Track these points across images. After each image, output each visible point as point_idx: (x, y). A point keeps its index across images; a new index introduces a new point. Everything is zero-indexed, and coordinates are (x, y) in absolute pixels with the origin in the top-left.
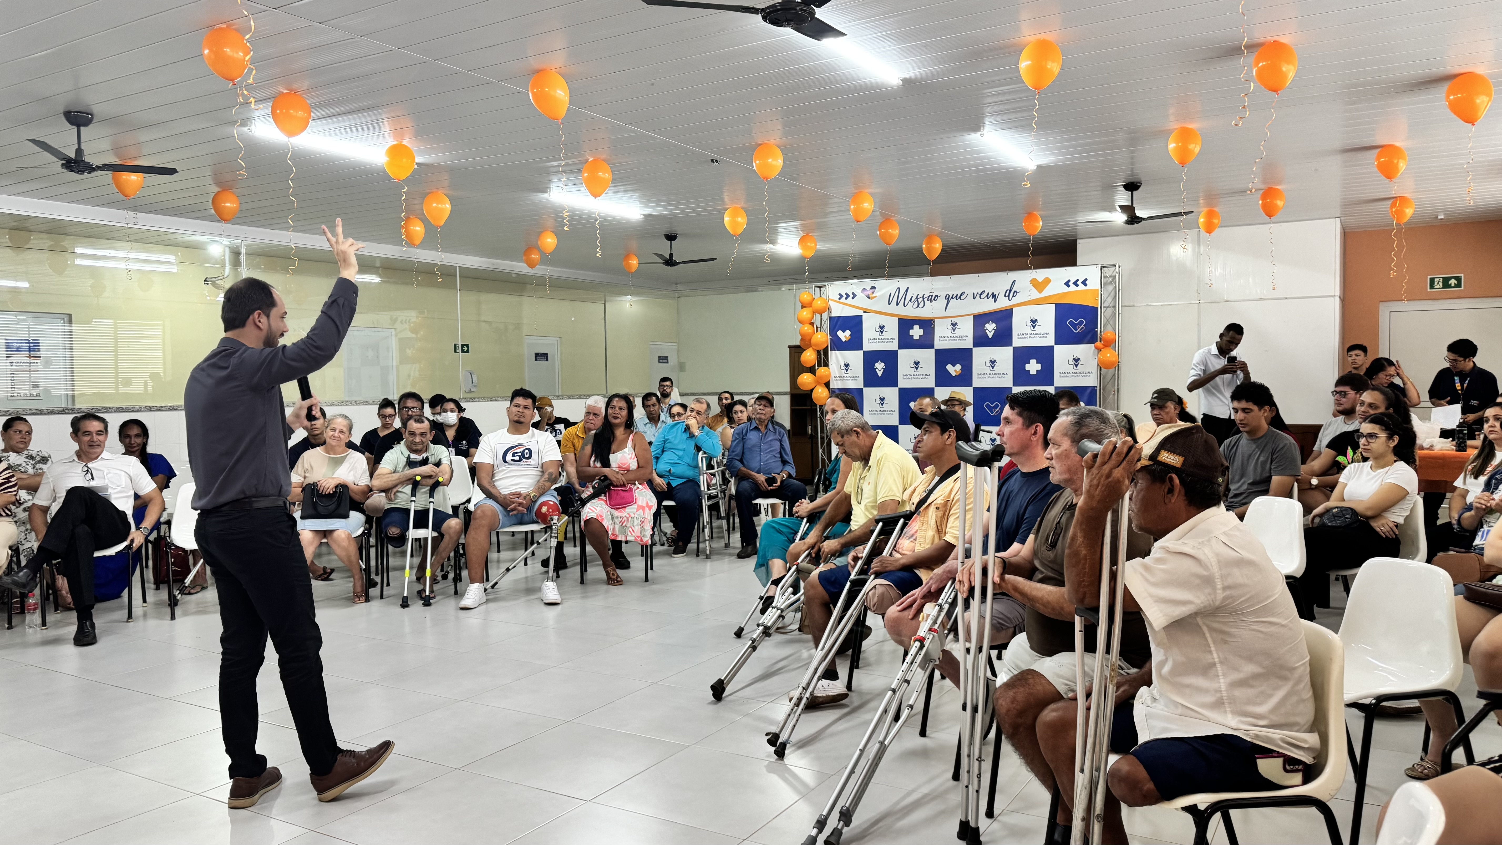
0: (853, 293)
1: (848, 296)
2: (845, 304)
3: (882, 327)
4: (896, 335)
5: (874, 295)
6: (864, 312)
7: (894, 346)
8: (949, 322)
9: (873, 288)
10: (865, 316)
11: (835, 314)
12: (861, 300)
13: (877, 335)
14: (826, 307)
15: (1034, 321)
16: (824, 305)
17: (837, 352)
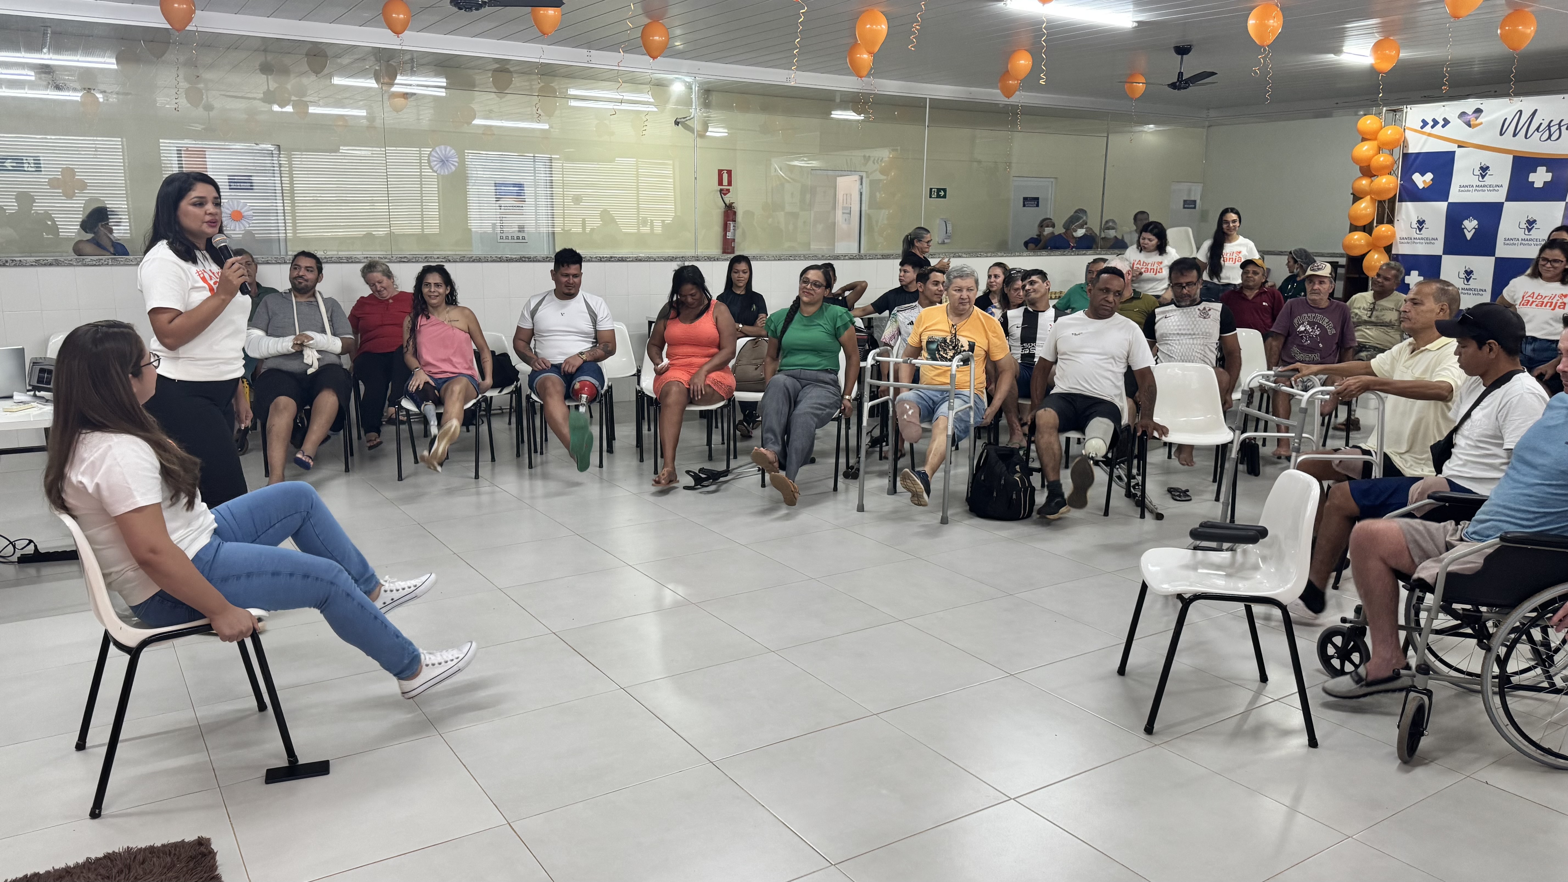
0: (1445, 119)
1: (1435, 123)
2: (1430, 135)
3: (1484, 170)
4: (1505, 181)
5: (1479, 121)
6: (1459, 146)
7: (1499, 196)
9: (1478, 111)
10: (1459, 152)
11: (1413, 149)
12: (1457, 130)
13: (1475, 181)
14: (1398, 140)
16: (1397, 137)
17: (1409, 204)
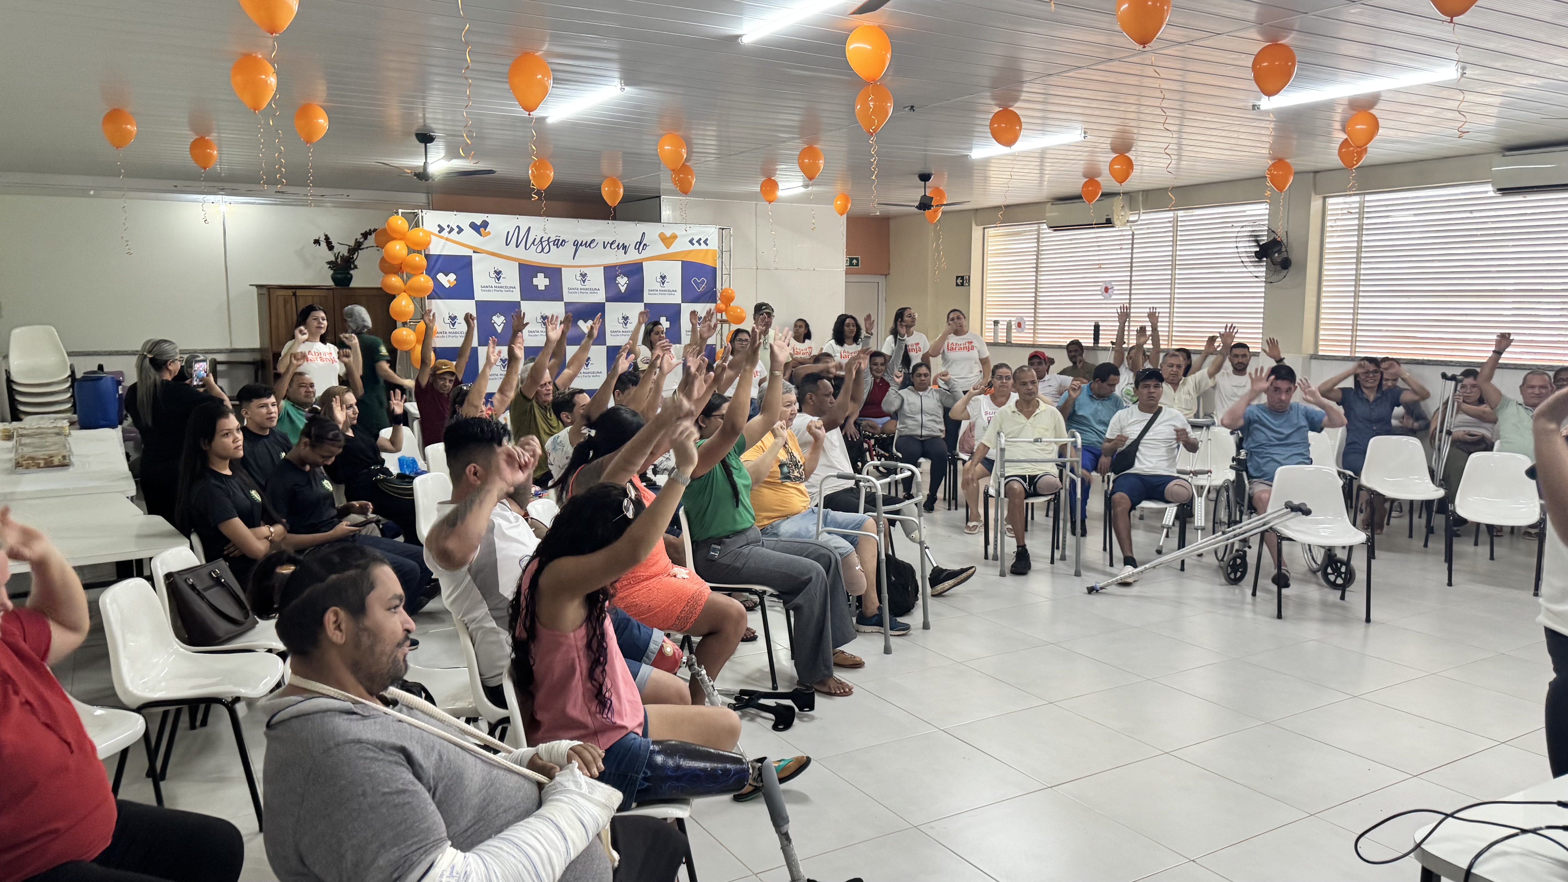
0: (458, 227)
1: (451, 229)
2: (447, 239)
3: (498, 273)
4: (516, 283)
5: (487, 231)
6: (474, 252)
7: (515, 296)
8: (577, 271)
9: (486, 223)
10: (475, 257)
11: (433, 251)
12: (470, 237)
13: (493, 282)
14: (423, 242)
15: (663, 277)
16: (421, 239)
17: (439, 301)
